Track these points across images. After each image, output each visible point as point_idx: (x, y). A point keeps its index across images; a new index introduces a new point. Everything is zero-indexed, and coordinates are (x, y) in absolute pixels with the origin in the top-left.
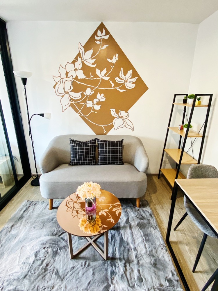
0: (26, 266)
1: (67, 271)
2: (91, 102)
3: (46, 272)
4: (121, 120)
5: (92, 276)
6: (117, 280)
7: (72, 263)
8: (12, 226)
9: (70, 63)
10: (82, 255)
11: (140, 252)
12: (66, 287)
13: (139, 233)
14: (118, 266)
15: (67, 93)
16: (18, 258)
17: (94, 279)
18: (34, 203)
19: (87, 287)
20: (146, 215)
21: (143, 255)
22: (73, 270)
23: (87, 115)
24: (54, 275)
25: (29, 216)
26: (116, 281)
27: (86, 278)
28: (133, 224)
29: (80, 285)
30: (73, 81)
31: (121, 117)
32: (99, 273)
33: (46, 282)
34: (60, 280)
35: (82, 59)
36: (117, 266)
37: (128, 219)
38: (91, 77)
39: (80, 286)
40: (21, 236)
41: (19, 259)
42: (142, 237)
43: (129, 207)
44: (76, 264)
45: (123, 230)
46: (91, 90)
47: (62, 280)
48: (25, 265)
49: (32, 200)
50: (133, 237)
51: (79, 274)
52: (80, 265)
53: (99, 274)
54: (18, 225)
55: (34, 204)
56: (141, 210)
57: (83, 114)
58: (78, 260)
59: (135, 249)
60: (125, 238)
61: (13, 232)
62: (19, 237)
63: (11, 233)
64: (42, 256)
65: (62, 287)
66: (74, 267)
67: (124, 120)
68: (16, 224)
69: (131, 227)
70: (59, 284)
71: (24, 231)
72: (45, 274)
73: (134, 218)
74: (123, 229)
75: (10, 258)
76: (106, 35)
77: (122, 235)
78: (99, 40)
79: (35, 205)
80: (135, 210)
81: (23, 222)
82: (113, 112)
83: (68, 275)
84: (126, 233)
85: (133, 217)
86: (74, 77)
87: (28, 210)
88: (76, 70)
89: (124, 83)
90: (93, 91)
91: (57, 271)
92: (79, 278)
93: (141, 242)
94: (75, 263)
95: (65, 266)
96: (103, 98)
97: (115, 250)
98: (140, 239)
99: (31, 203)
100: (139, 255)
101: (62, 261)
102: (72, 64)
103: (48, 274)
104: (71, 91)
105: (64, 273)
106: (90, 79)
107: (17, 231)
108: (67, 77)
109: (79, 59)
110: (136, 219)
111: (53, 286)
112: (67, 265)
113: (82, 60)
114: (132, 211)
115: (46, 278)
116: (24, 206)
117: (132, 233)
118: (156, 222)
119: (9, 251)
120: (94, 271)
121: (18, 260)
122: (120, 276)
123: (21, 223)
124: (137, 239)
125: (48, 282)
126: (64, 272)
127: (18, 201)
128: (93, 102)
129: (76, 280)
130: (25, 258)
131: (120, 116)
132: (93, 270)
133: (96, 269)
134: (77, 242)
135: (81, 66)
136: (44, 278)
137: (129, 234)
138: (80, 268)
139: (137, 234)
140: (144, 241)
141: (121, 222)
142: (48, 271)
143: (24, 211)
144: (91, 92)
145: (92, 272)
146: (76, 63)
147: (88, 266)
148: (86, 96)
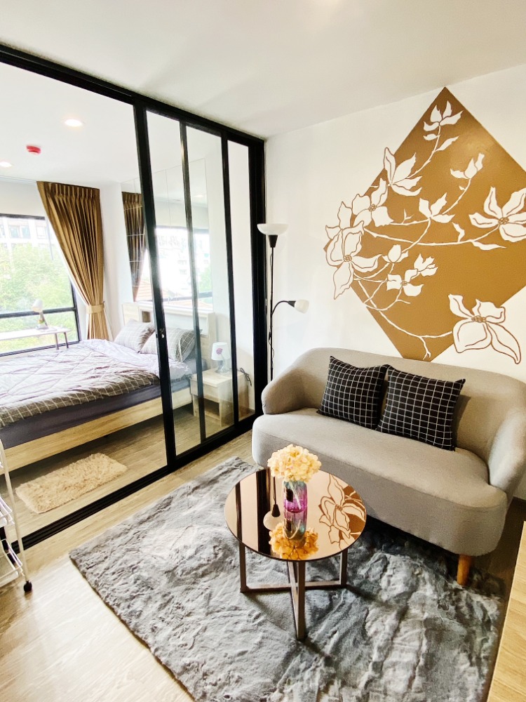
0: (177, 557)
1: (222, 606)
2: (398, 277)
3: (195, 585)
4: (479, 326)
5: (255, 646)
6: (294, 690)
7: (239, 599)
8: (197, 488)
9: (362, 194)
10: (264, 598)
11: (386, 683)
12: (205, 629)
13: (417, 643)
14: (314, 670)
15: (348, 258)
16: (175, 539)
17: (255, 654)
18: (243, 466)
19: (235, 657)
20: (470, 616)
21: (388, 693)
22: (233, 613)
23: (386, 309)
24: (201, 598)
25: (226, 484)
26: (292, 691)
27: (244, 642)
28: (414, 610)
29: (226, 643)
30: (363, 232)
31: (480, 319)
32: (269, 651)
33: (187, 599)
34: (204, 612)
35: (388, 183)
36: (313, 667)
37: (408, 595)
38: (405, 219)
39: (227, 645)
40: (199, 508)
41: (176, 542)
42: (418, 657)
43: (432, 568)
44: (243, 606)
45: (378, 609)
46: (402, 250)
47: (207, 614)
48: (177, 555)
49: (244, 461)
50: (392, 639)
51: (238, 625)
52: (247, 612)
53: (269, 653)
54: (204, 490)
55: (242, 468)
56: (464, 594)
57: (375, 306)
58: (251, 601)
59: (378, 667)
60: (370, 627)
61: (192, 498)
62: (195, 509)
63: (189, 497)
64: (204, 556)
65: (199, 624)
66: (236, 609)
67: (487, 329)
68: (203, 488)
69: (403, 615)
70: (199, 617)
71: (205, 504)
72: (192, 586)
73: (429, 602)
74: (378, 606)
75: (167, 533)
76: (453, 114)
77: (369, 616)
78: (435, 132)
79: (244, 469)
80: (446, 585)
81: (213, 489)
82: (456, 304)
83: (220, 614)
84: (380, 618)
85: (425, 597)
86: (367, 223)
87: (230, 474)
88: (372, 208)
89: (497, 226)
90: (405, 252)
91: (210, 595)
92: (232, 631)
93: (407, 664)
94: (244, 603)
95: (226, 596)
96: (430, 267)
97: (330, 634)
98: (409, 658)
99: (240, 464)
100: (379, 686)
101: (226, 584)
102: (367, 197)
103: (196, 591)
104: (357, 255)
105: (217, 607)
106: (402, 224)
107: (197, 499)
108: (352, 226)
109: (382, 183)
110: (432, 606)
111: (190, 613)
112: (229, 597)
113: (389, 185)
114: (434, 581)
115: (190, 594)
116: (227, 465)
117: (396, 630)
118: (491, 648)
119: (173, 522)
120: (264, 641)
121: (173, 542)
122: (306, 689)
123: (209, 490)
124: (402, 651)
125: (189, 600)
126: (217, 604)
127: (227, 452)
128: (403, 278)
129: (226, 632)
130: (183, 545)
131: (476, 314)
132: (263, 638)
133: (270, 641)
134: (268, 571)
135: (384, 198)
136: (187, 591)
137: (387, 628)
138: (245, 616)
139: (409, 641)
140: (417, 668)
141: (386, 590)
142: (198, 586)
143: (223, 473)
144: (402, 253)
145: (258, 640)
146: (374, 194)
147: (260, 624)
148: (388, 264)
